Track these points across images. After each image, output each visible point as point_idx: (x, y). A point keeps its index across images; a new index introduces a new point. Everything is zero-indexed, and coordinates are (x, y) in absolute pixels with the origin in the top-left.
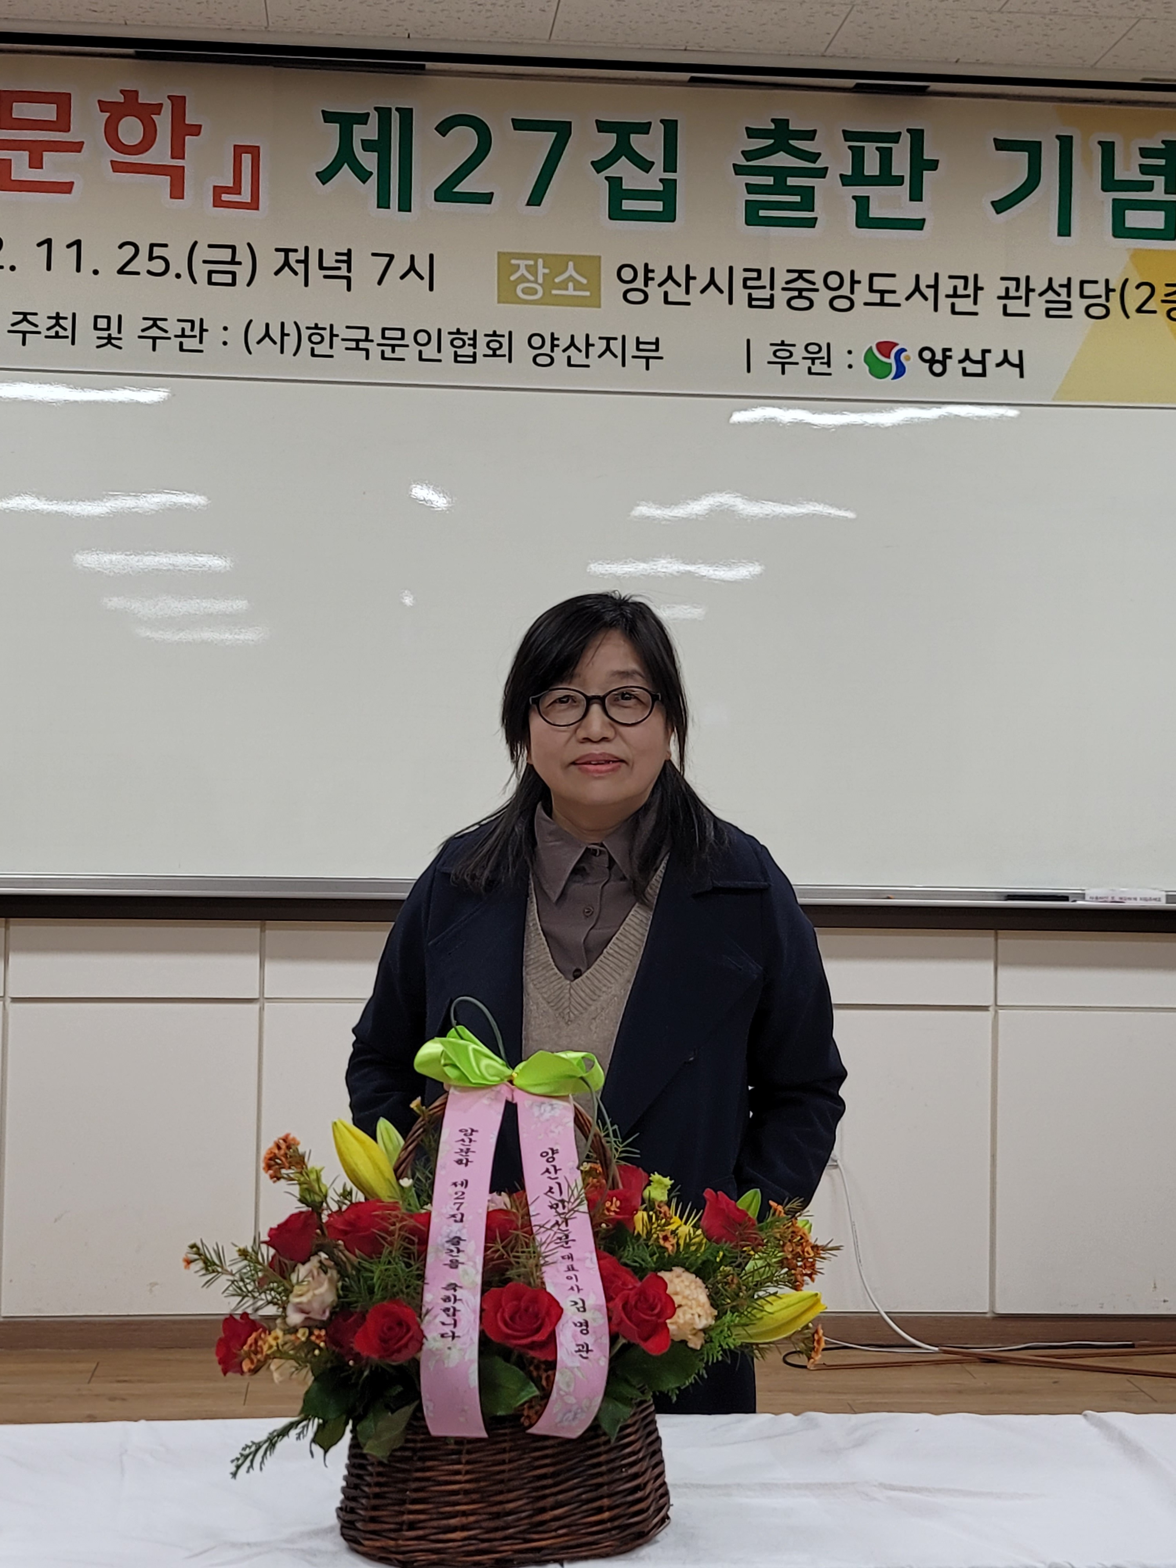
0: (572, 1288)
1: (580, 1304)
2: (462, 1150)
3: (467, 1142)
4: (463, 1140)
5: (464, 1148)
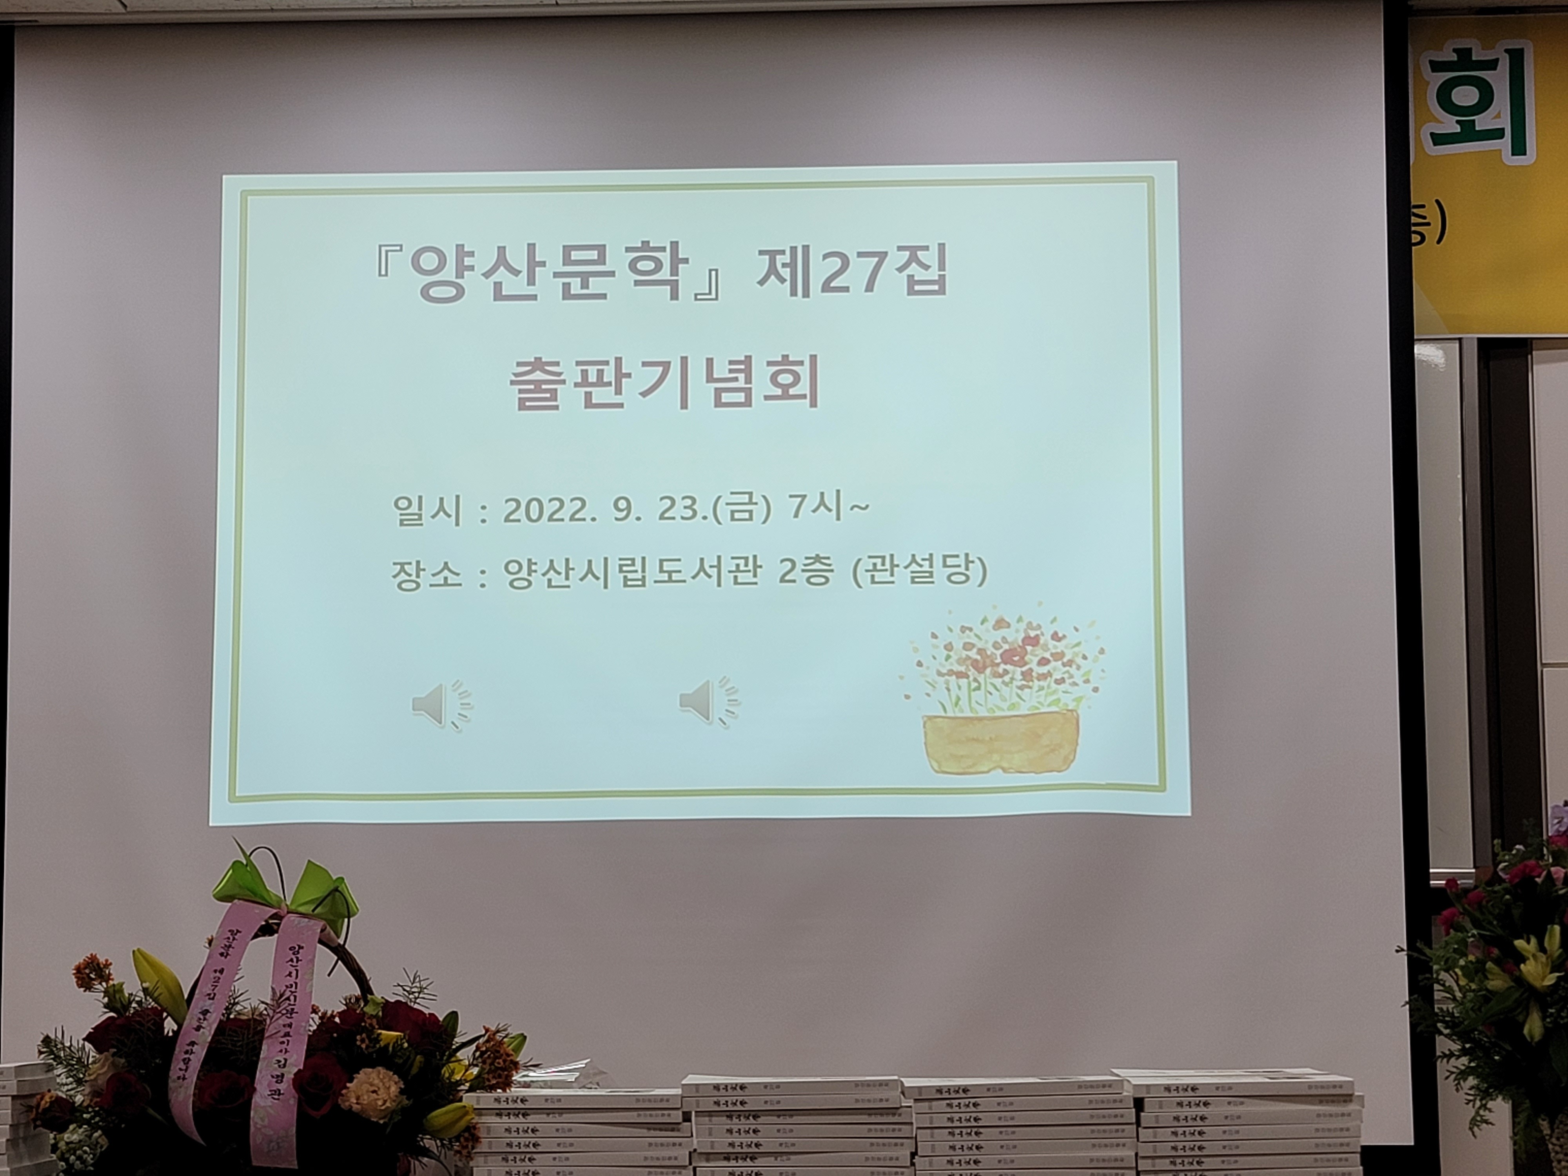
0: (281, 1051)
1: (283, 1062)
2: (226, 945)
3: (231, 940)
4: (229, 938)
5: (227, 944)
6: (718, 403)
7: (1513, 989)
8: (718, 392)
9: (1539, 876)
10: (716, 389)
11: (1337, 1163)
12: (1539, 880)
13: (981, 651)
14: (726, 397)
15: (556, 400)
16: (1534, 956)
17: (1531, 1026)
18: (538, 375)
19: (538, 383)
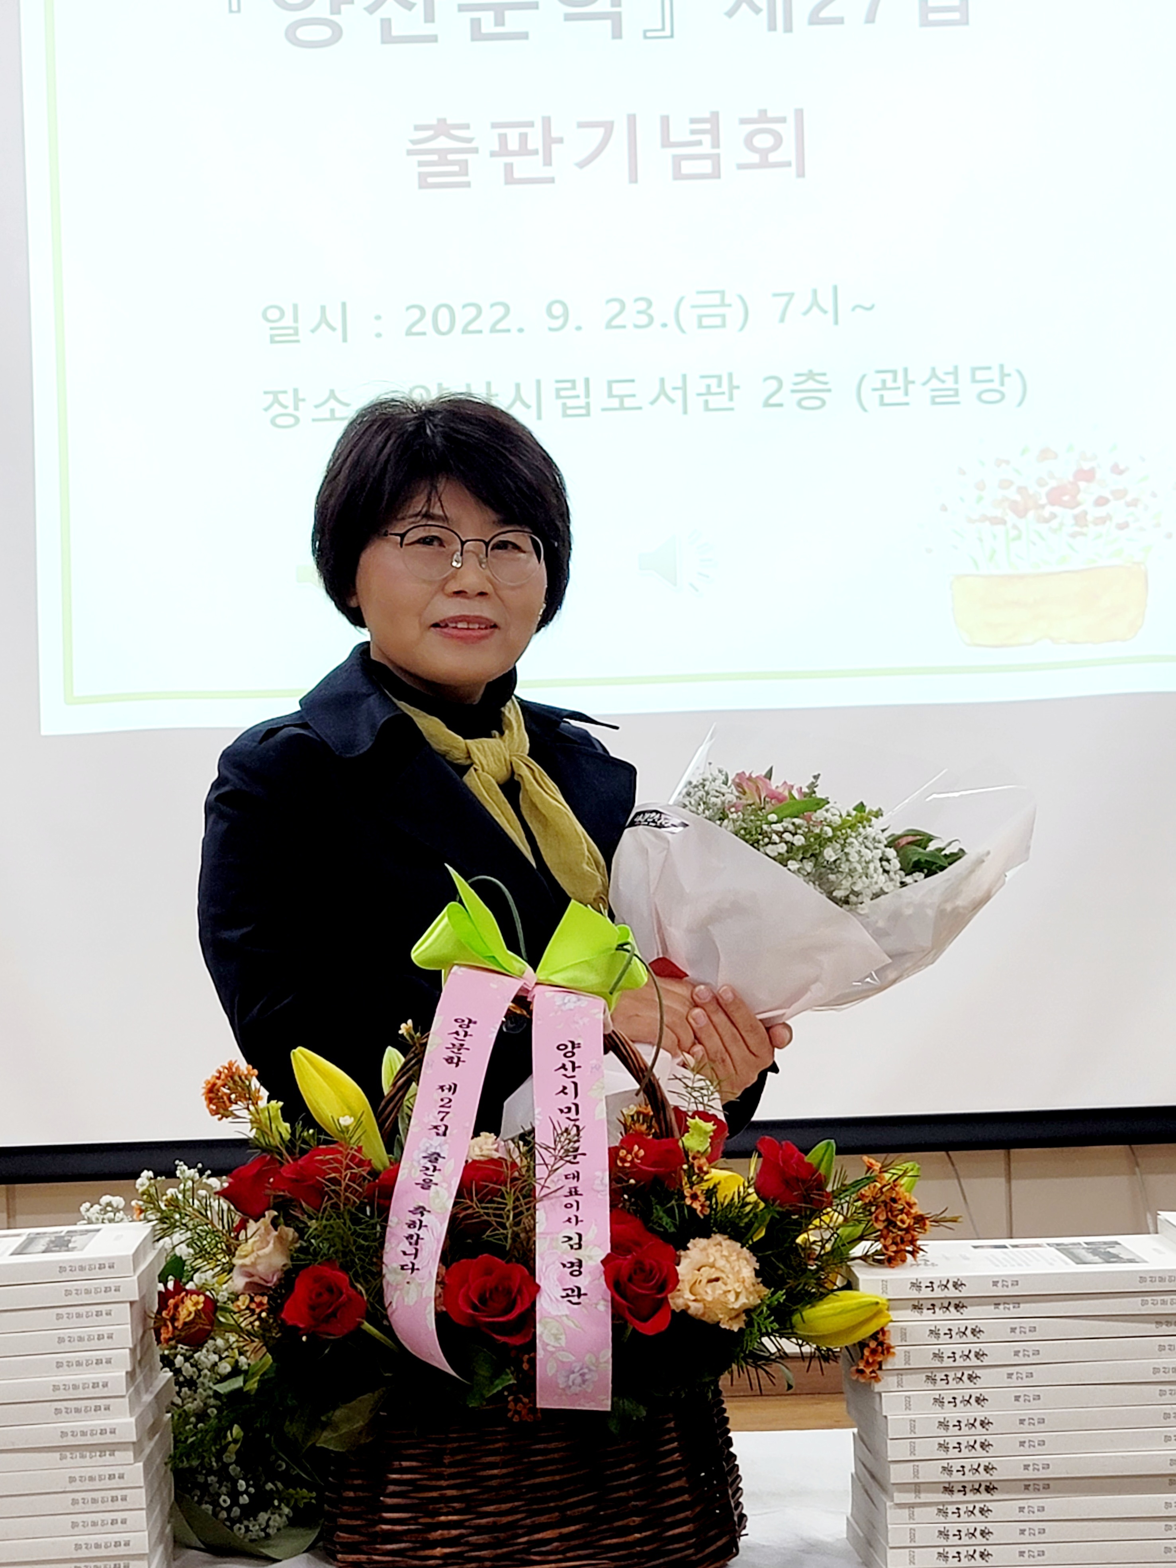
0: (569, 1220)
1: (576, 1239)
2: (454, 1045)
3: (461, 1037)
4: (457, 1033)
5: (457, 1043)
6: (678, 175)
8: (677, 161)
10: (675, 157)
13: (1021, 490)
14: (687, 167)
15: (466, 174)
18: (442, 142)
19: (443, 153)
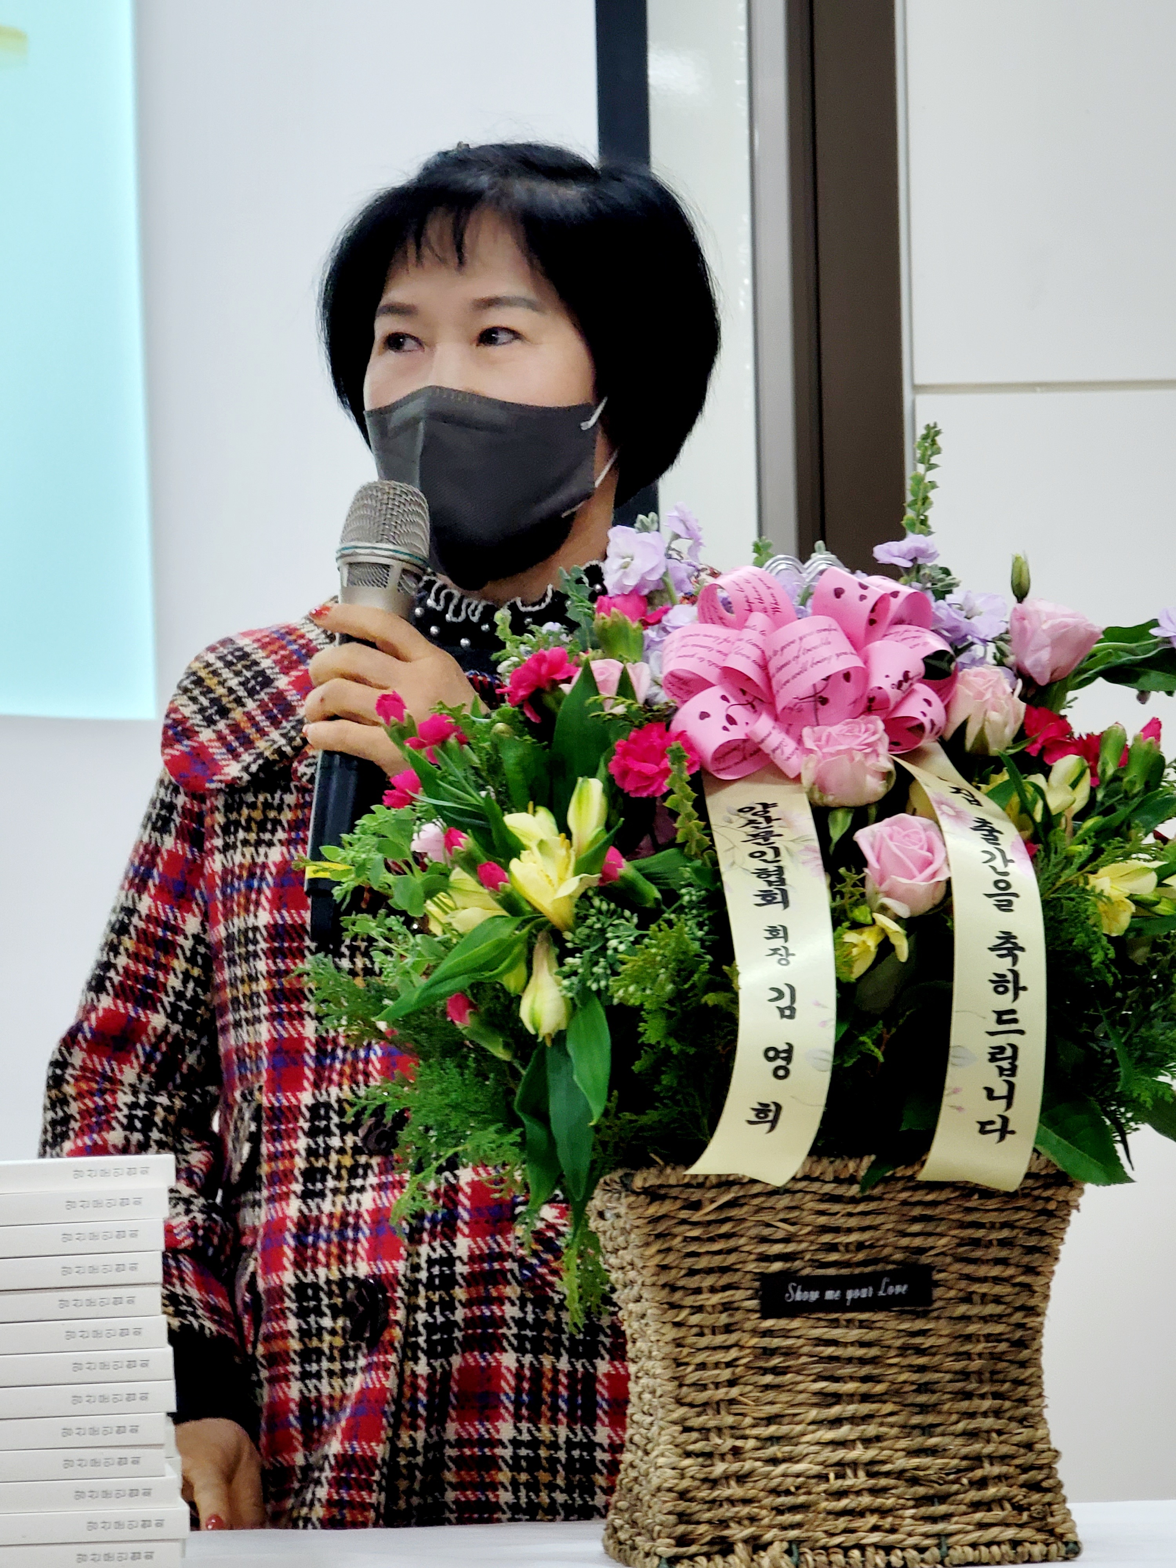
7: (498, 921)
9: (568, 681)
11: (111, 1309)
12: (566, 688)
16: (541, 844)
17: (533, 1002)
